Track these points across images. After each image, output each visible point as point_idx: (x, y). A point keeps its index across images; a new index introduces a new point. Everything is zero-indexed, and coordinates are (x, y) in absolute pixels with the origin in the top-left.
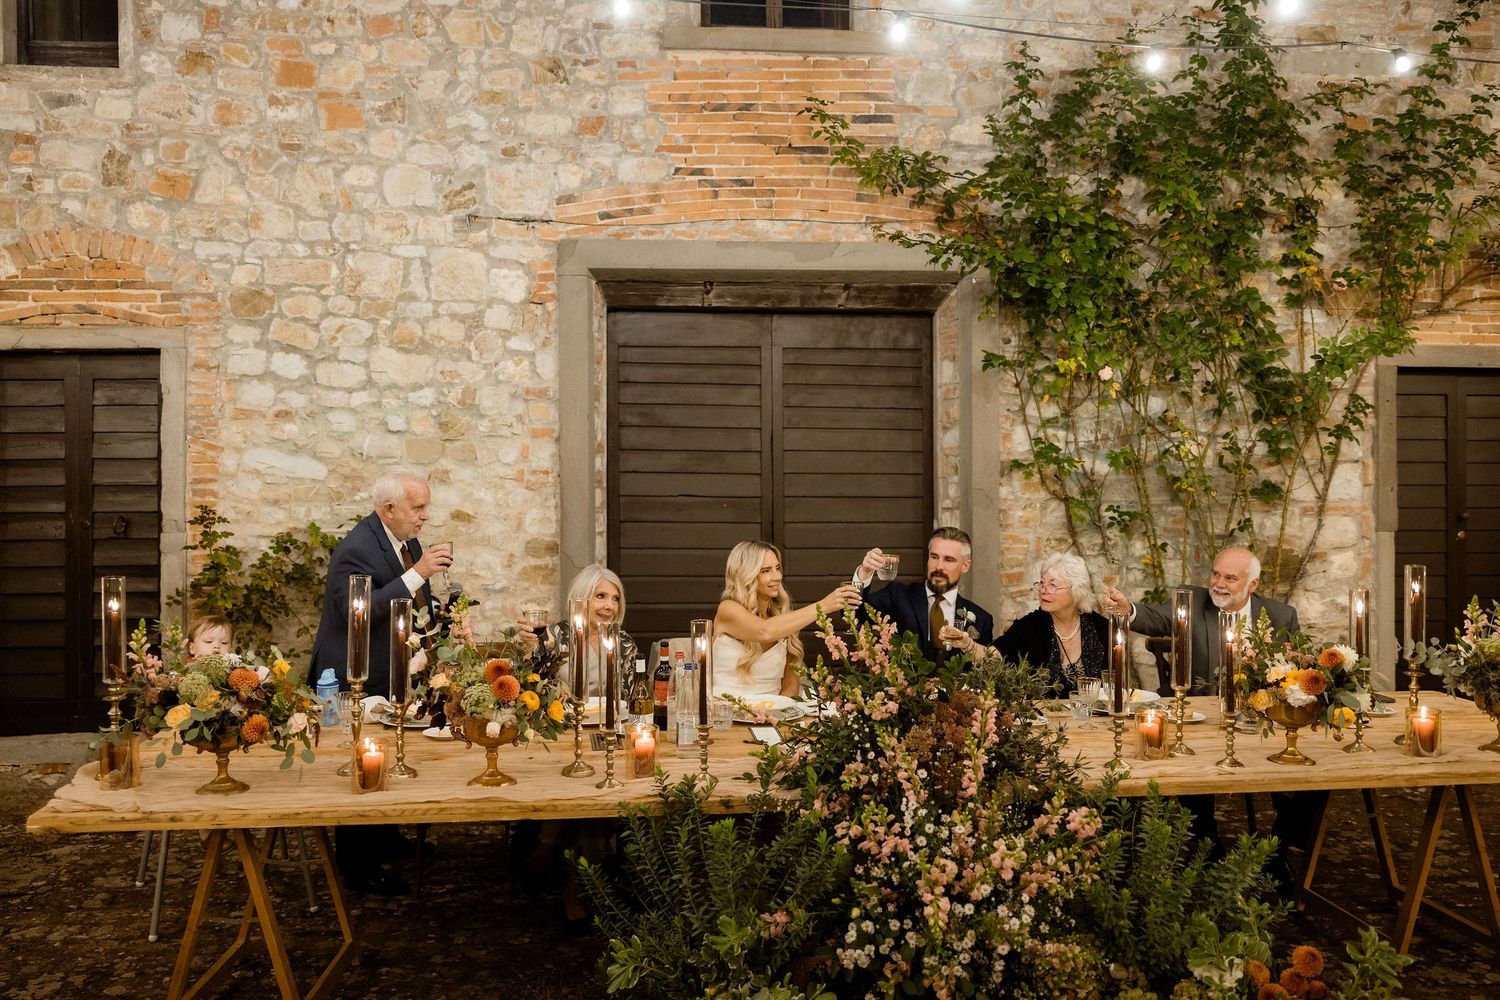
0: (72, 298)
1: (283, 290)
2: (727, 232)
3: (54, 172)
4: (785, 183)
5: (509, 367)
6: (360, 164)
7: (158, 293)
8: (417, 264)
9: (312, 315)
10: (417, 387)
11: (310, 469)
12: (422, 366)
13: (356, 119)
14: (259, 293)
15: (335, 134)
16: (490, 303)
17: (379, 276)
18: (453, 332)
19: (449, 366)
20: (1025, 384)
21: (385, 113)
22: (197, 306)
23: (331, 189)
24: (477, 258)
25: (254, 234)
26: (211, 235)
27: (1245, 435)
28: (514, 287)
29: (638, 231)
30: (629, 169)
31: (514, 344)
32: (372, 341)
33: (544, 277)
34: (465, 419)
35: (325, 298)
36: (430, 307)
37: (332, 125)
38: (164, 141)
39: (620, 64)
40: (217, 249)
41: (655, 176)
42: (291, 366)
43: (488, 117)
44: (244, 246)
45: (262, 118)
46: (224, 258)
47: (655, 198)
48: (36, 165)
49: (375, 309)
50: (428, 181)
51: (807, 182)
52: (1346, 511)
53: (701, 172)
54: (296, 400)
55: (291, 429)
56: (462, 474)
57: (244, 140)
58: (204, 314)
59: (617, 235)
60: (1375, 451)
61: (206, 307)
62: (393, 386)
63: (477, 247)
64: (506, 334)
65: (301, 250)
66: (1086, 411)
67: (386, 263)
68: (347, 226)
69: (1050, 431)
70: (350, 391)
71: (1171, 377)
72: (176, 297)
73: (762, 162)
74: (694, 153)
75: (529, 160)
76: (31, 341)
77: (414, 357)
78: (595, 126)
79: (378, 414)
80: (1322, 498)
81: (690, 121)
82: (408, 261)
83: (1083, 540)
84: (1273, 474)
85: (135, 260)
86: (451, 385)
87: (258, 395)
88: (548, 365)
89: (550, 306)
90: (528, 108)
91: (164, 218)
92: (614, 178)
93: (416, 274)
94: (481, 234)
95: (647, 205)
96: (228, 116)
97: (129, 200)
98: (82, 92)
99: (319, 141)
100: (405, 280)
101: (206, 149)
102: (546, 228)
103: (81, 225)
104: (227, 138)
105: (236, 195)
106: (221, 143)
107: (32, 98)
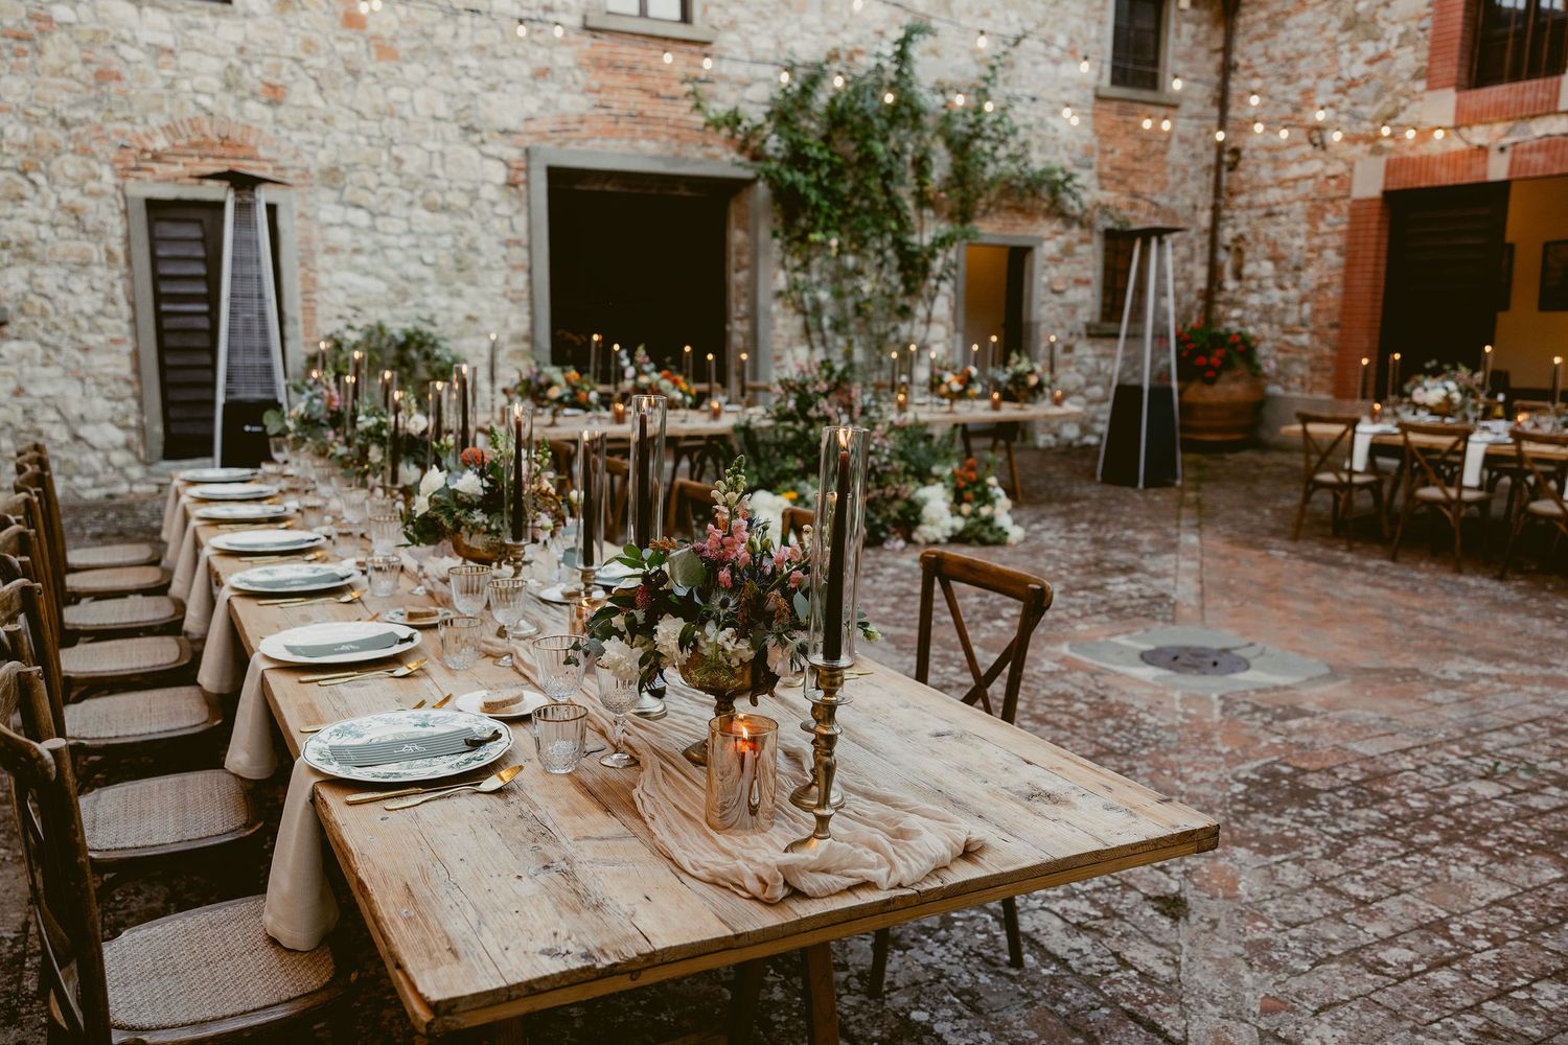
1: (353, 166)
2: (623, 146)
3: (190, 72)
4: (655, 118)
5: (497, 224)
6: (398, 85)
7: (270, 165)
8: (437, 154)
9: (371, 184)
10: (439, 235)
11: (377, 286)
12: (444, 221)
13: (395, 56)
14: (336, 169)
15: (383, 65)
16: (484, 182)
17: (414, 161)
18: (460, 201)
19: (461, 223)
20: (785, 246)
21: (415, 53)
22: (297, 176)
23: (380, 101)
24: (474, 153)
25: (331, 128)
26: (300, 127)
27: (895, 279)
28: (499, 174)
29: (571, 143)
30: (566, 102)
31: (500, 210)
32: (410, 204)
33: (519, 169)
34: (471, 256)
35: (379, 174)
36: (446, 184)
37: (379, 58)
38: (267, 60)
40: (306, 136)
41: (582, 108)
42: (361, 218)
43: (479, 61)
44: (325, 135)
45: (333, 50)
46: (312, 143)
47: (582, 122)
48: (177, 69)
49: (411, 185)
50: (443, 100)
51: (668, 118)
52: (941, 322)
53: (608, 107)
54: (366, 242)
55: (361, 260)
56: (470, 291)
57: (321, 62)
58: (301, 181)
59: (561, 144)
60: (955, 289)
61: (304, 177)
62: (425, 234)
63: (474, 145)
64: (493, 204)
65: (362, 140)
66: (816, 262)
67: (418, 153)
68: (395, 127)
69: (798, 274)
71: (861, 243)
72: (281, 169)
73: (643, 103)
74: (604, 95)
77: (437, 216)
78: (542, 74)
79: (416, 252)
80: (929, 315)
81: (601, 73)
82: (431, 153)
83: (813, 338)
84: (907, 302)
85: (252, 141)
86: (462, 234)
87: (341, 236)
88: (521, 222)
89: (522, 187)
90: (503, 58)
91: (268, 113)
92: (557, 107)
93: (437, 161)
94: (476, 138)
95: (577, 126)
96: (309, 46)
97: (243, 99)
98: (208, 20)
99: (372, 68)
100: (430, 165)
101: (296, 68)
102: (517, 137)
103: (211, 114)
104: (310, 61)
105: (317, 101)
106: (306, 64)
107: (171, 21)
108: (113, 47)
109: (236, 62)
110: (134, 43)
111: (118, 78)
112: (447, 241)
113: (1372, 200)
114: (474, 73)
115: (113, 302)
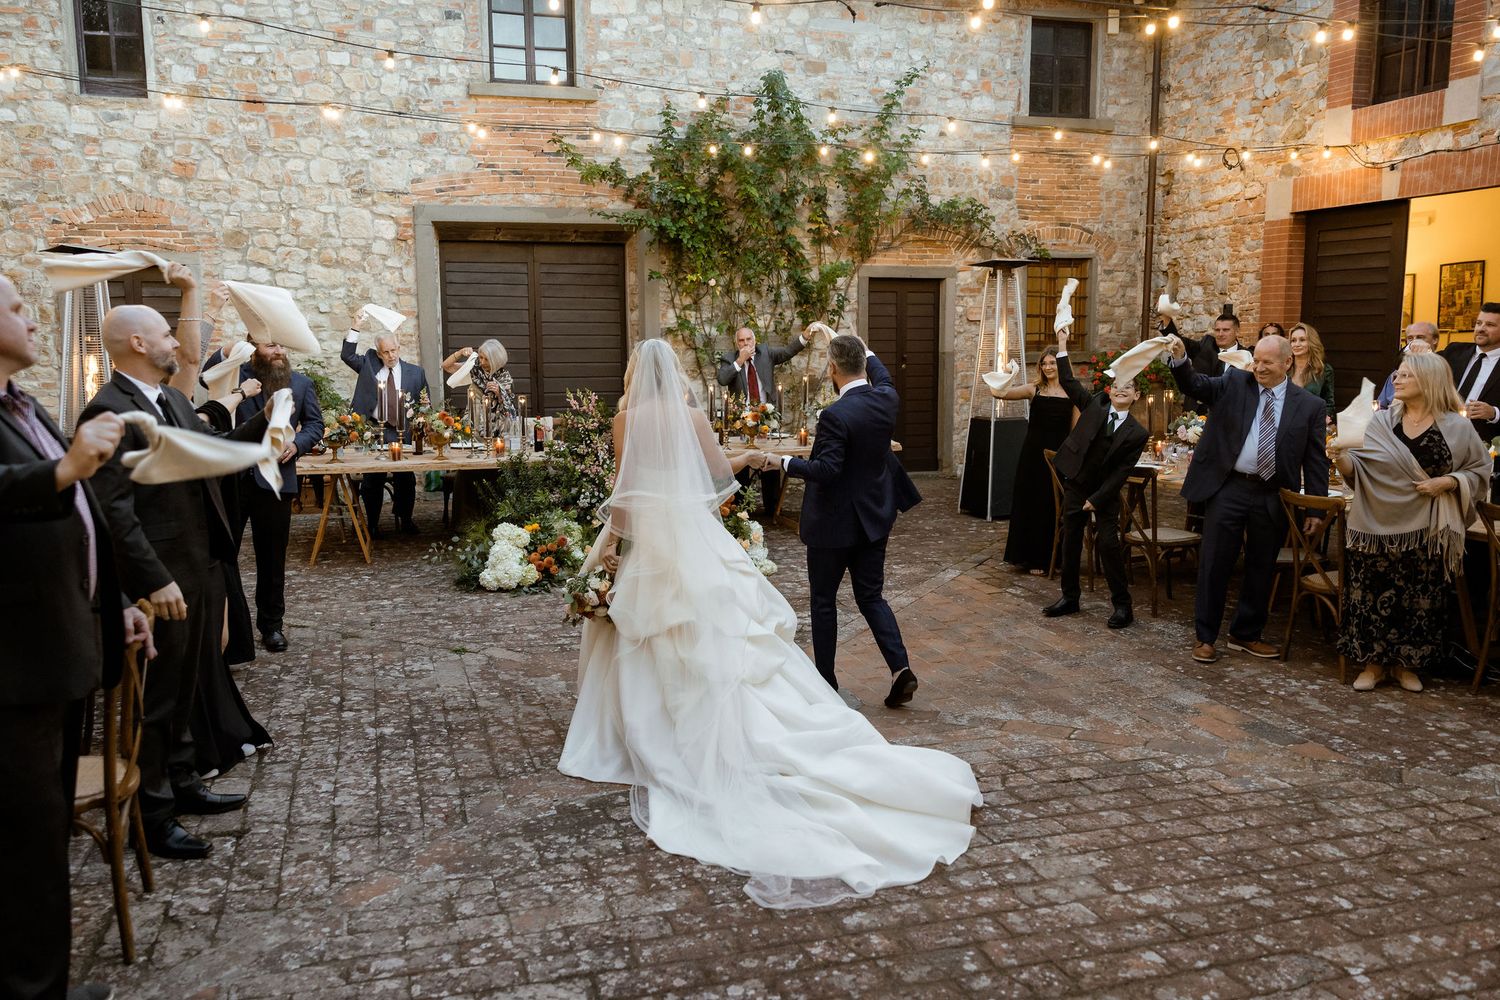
0: (128, 234)
1: (254, 231)
2: (508, 200)
3: (112, 157)
4: (540, 173)
5: (387, 275)
6: (295, 157)
7: (180, 232)
8: (331, 216)
9: (272, 244)
10: (335, 287)
12: (338, 274)
13: (291, 132)
14: (240, 232)
15: (280, 140)
16: (375, 238)
17: (310, 223)
18: (355, 256)
19: (354, 275)
20: (674, 286)
21: (309, 129)
22: (204, 240)
23: (278, 173)
24: (366, 213)
25: (234, 197)
26: (208, 198)
27: (789, 314)
28: (389, 231)
29: (458, 200)
30: (452, 163)
31: (389, 263)
33: (405, 225)
35: (278, 236)
36: (340, 242)
37: (278, 134)
38: (177, 143)
39: (445, 103)
40: (212, 206)
41: (467, 168)
42: (261, 274)
43: (370, 132)
44: (229, 204)
45: (236, 130)
46: (217, 211)
47: (467, 181)
48: (100, 155)
49: (308, 243)
50: (336, 168)
51: (552, 172)
53: (493, 166)
57: (226, 142)
58: (208, 245)
59: (447, 202)
61: (210, 241)
62: (322, 286)
63: (366, 206)
64: (384, 257)
65: (263, 207)
66: (707, 300)
67: (314, 215)
68: (292, 195)
69: (688, 312)
70: (296, 289)
71: (749, 285)
72: (190, 235)
73: (527, 161)
74: (488, 155)
77: (332, 270)
78: (430, 139)
79: (313, 302)
82: (326, 215)
83: (705, 370)
85: (165, 212)
86: (355, 286)
88: (409, 273)
89: (410, 242)
90: (392, 127)
91: (180, 187)
92: (443, 168)
93: (331, 222)
94: (368, 200)
95: (462, 184)
96: (215, 128)
97: (158, 177)
98: (126, 112)
99: (270, 144)
100: (326, 225)
101: (203, 148)
102: (405, 197)
103: (130, 191)
104: (216, 141)
105: (223, 175)
106: (212, 144)
107: (95, 115)
108: (47, 140)
109: (151, 146)
110: (64, 135)
111: (51, 166)
112: (342, 292)
113: (1282, 222)
115: (47, 354)
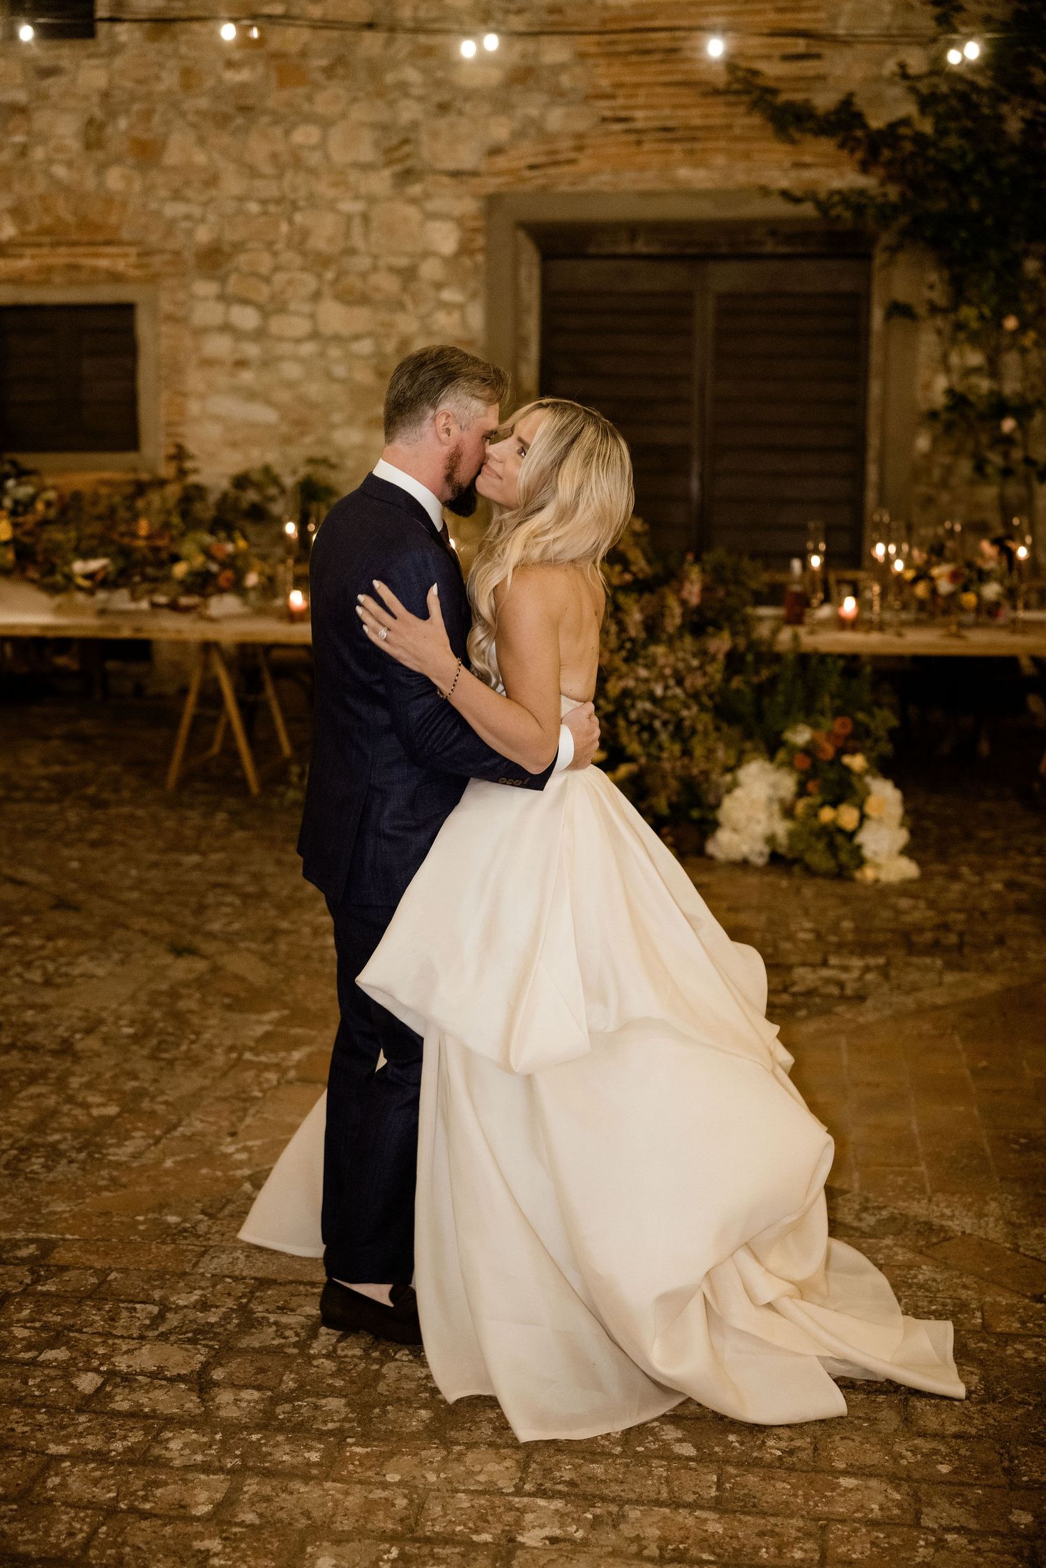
0: (61, 257)
1: (239, 247)
2: (649, 180)
3: (41, 138)
4: (708, 128)
6: (306, 122)
7: (133, 250)
8: (358, 219)
9: (264, 269)
10: (357, 337)
11: (264, 414)
12: (362, 318)
13: (303, 79)
14: (218, 250)
15: (285, 94)
16: (425, 255)
17: (324, 231)
18: (390, 284)
19: (387, 318)
20: (949, 330)
21: (329, 72)
22: (165, 262)
23: (281, 147)
24: (412, 212)
25: (214, 192)
26: (177, 196)
28: (445, 239)
29: (564, 180)
30: (556, 119)
31: (448, 295)
32: (316, 296)
33: (475, 230)
35: (275, 254)
36: (369, 260)
37: (282, 83)
38: (135, 107)
40: (182, 208)
41: (581, 125)
42: (246, 318)
43: (425, 71)
44: (205, 204)
45: (220, 81)
46: (188, 217)
47: (580, 148)
48: (28, 133)
49: (320, 262)
50: (368, 136)
51: (730, 127)
53: (626, 120)
54: (252, 350)
55: (247, 377)
57: (203, 103)
58: (171, 270)
59: (544, 189)
61: (174, 264)
62: (337, 339)
63: (413, 201)
64: (439, 286)
65: (254, 207)
67: (330, 218)
68: (299, 184)
69: (973, 380)
70: (298, 341)
72: (149, 253)
73: (688, 107)
74: (620, 101)
75: (460, 113)
76: (30, 296)
77: (354, 310)
78: (522, 77)
79: (323, 363)
81: (616, 68)
82: (349, 218)
85: (113, 218)
86: (387, 336)
87: (219, 346)
88: (477, 316)
89: (479, 257)
91: (136, 180)
92: (541, 129)
93: (357, 228)
94: (416, 189)
95: (573, 155)
96: (189, 81)
97: (105, 164)
98: (68, 62)
99: (271, 101)
100: (347, 235)
101: (171, 114)
102: (476, 181)
103: (67, 189)
104: (190, 103)
105: (198, 156)
106: (184, 106)
107: (25, 70)
114: (416, 91)
